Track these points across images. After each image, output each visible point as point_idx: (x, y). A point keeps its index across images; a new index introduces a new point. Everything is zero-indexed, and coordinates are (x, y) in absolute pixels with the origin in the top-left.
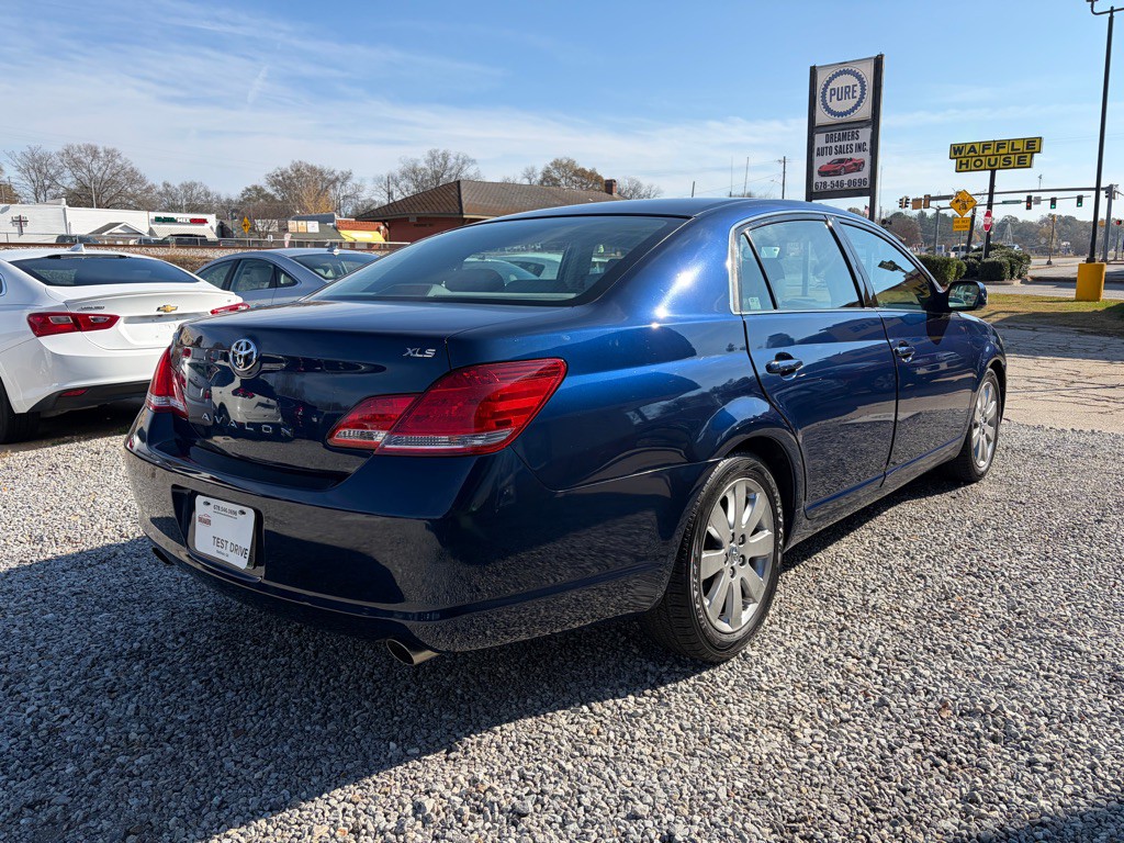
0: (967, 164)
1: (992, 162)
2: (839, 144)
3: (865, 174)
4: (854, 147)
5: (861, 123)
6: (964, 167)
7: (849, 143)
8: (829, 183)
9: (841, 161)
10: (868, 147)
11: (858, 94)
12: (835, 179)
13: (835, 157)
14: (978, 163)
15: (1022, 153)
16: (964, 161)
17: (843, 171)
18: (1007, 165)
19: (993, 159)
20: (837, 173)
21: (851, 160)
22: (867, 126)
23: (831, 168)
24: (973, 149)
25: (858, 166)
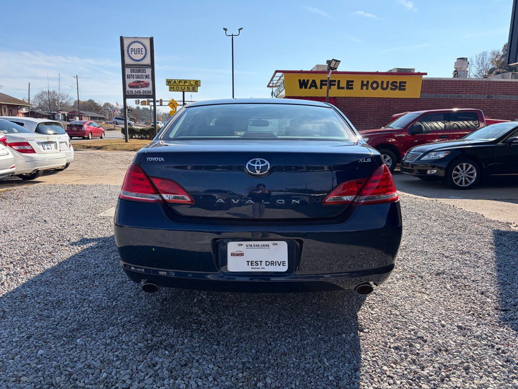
0: (173, 88)
1: (183, 89)
2: (137, 74)
3: (150, 88)
4: (144, 76)
5: (146, 66)
6: (172, 89)
7: (142, 74)
8: (134, 91)
9: (139, 82)
10: (150, 77)
11: (144, 52)
12: (137, 90)
13: (135, 80)
14: (178, 88)
15: (194, 86)
16: (172, 87)
17: (140, 86)
18: (189, 90)
19: (183, 87)
20: (137, 87)
21: (143, 82)
22: (149, 68)
23: (134, 84)
24: (175, 82)
25: (147, 85)
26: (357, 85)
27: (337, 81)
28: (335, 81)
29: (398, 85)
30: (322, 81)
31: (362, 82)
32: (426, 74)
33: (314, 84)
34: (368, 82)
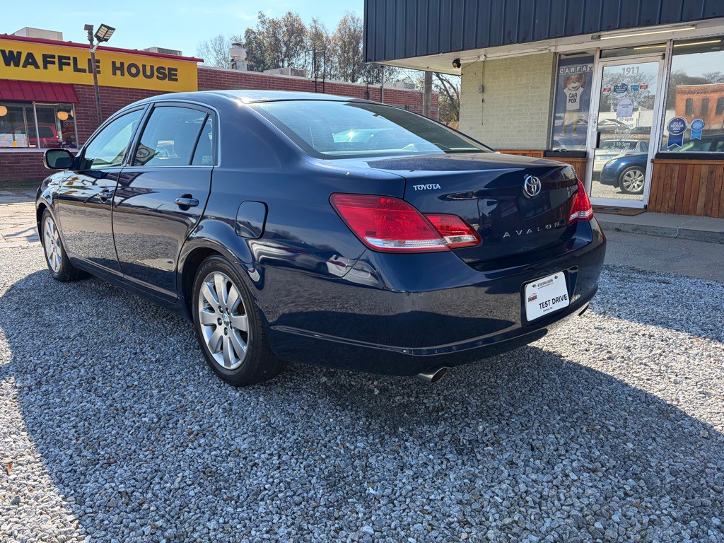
26: (106, 67)
27: (72, 59)
28: (69, 58)
29: (167, 72)
30: (45, 57)
31: (114, 63)
32: (202, 61)
33: (31, 60)
34: (122, 64)
